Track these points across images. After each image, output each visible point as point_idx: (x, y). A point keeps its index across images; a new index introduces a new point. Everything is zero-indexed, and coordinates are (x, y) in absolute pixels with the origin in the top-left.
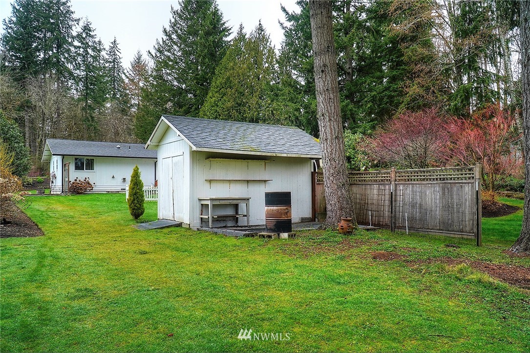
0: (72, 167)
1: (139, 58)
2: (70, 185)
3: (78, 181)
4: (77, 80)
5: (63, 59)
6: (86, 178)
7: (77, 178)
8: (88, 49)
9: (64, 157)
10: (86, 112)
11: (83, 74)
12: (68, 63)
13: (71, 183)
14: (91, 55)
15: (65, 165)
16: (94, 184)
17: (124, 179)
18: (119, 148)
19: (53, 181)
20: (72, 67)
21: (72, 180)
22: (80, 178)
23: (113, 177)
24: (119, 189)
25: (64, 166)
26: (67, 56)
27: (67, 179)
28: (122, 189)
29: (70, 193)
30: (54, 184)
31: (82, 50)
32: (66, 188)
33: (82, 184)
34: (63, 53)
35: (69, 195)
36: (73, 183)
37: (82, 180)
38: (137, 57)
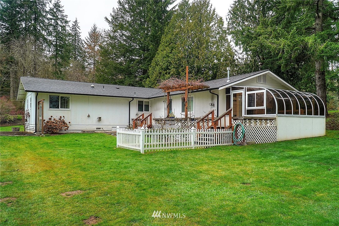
0: (46, 105)
1: (95, 29)
2: (44, 124)
3: (52, 120)
4: (49, 43)
5: (39, 28)
6: (61, 117)
7: (52, 117)
8: (58, 21)
9: (37, 94)
10: (56, 68)
11: (54, 39)
12: (43, 30)
13: (45, 122)
14: (60, 25)
15: (39, 102)
16: (70, 123)
17: (100, 118)
18: (94, 87)
19: (26, 120)
20: (46, 34)
21: (46, 118)
22: (54, 117)
23: (89, 116)
24: (94, 128)
25: (37, 103)
26: (42, 25)
27: (41, 118)
28: (97, 129)
29: (44, 132)
30: (28, 122)
31: (53, 21)
32: (40, 127)
33: (57, 123)
34: (39, 23)
35: (42, 136)
36: (48, 122)
37: (57, 119)
38: (93, 29)
